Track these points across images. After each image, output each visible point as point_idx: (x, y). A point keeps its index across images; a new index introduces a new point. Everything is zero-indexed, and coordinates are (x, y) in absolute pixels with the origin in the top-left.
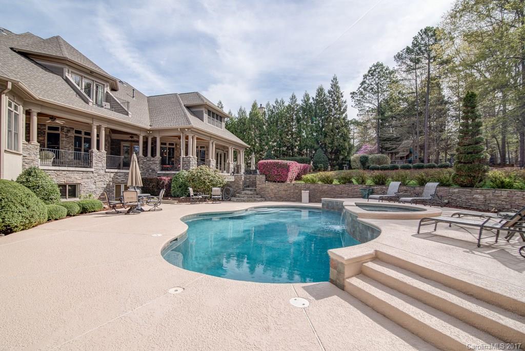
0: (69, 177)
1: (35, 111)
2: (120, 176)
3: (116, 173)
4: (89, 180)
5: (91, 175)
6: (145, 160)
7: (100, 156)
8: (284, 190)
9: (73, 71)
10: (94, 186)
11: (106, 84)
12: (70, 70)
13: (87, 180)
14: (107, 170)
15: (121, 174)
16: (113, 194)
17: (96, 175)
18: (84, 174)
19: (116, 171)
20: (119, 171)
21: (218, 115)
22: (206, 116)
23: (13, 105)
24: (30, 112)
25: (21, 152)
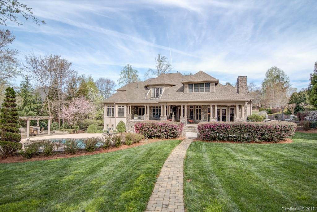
1: (131, 105)
11: (163, 86)
12: (151, 87)
21: (204, 83)
22: (187, 89)
23: (121, 106)
24: (129, 106)
25: (126, 117)
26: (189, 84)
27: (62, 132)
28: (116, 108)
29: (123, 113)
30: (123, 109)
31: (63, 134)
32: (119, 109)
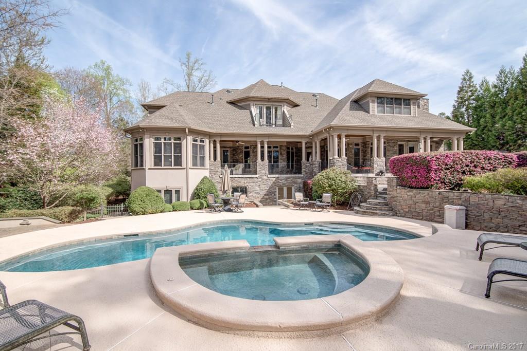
0: (240, 182)
1: (218, 140)
2: (281, 180)
3: (278, 177)
4: (254, 184)
5: (256, 180)
6: (308, 165)
7: (263, 165)
8: (424, 202)
9: (256, 103)
10: (258, 189)
11: (282, 104)
12: (255, 103)
13: (253, 184)
14: (269, 176)
15: (282, 178)
16: (275, 195)
17: (260, 180)
18: (251, 179)
19: (277, 176)
20: (280, 176)
21: (401, 99)
22: (373, 107)
23: (199, 140)
24: (215, 141)
25: (208, 167)
26: (377, 97)
27: (16, 223)
28: (188, 143)
29: (202, 158)
30: (202, 147)
31: (25, 228)
32: (194, 146)
